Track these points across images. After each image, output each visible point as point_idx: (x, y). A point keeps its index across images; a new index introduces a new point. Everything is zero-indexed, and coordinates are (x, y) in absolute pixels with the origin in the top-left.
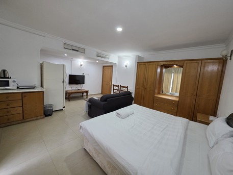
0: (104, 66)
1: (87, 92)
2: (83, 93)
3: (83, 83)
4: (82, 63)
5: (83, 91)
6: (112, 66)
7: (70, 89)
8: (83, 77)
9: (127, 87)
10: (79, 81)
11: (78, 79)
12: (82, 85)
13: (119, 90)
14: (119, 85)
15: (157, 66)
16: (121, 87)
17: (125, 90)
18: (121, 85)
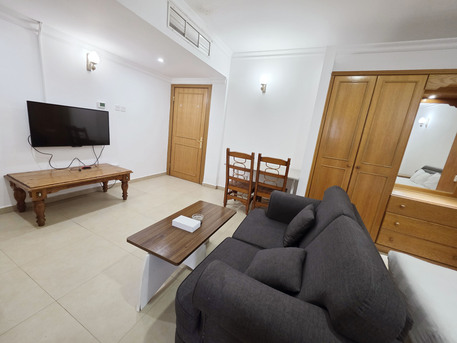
0: (175, 87)
1: (124, 178)
2: (105, 180)
3: (104, 140)
4: (94, 58)
5: (107, 173)
6: (208, 88)
7: (44, 166)
8: (102, 118)
9: (287, 164)
10: (84, 130)
11: (77, 122)
12: (98, 149)
13: (251, 171)
14: (253, 154)
15: (420, 91)
16: (261, 159)
17: (276, 172)
18: (260, 155)
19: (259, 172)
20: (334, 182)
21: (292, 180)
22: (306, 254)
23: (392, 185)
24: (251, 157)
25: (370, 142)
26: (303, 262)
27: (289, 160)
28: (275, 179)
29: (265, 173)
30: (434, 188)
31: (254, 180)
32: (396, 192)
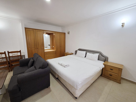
13: (6, 57)
14: (5, 52)
15: (43, 33)
16: (9, 53)
17: (17, 55)
18: (8, 52)
19: (9, 57)
20: (34, 53)
21: (23, 55)
22: (35, 66)
23: (44, 50)
24: (5, 53)
25: (38, 43)
26: (35, 67)
27: (20, 51)
28: (17, 57)
29: (12, 57)
30: (50, 49)
31: (8, 60)
32: (45, 51)
